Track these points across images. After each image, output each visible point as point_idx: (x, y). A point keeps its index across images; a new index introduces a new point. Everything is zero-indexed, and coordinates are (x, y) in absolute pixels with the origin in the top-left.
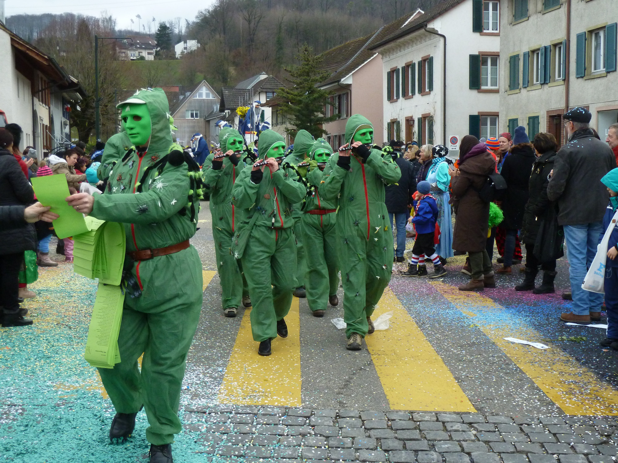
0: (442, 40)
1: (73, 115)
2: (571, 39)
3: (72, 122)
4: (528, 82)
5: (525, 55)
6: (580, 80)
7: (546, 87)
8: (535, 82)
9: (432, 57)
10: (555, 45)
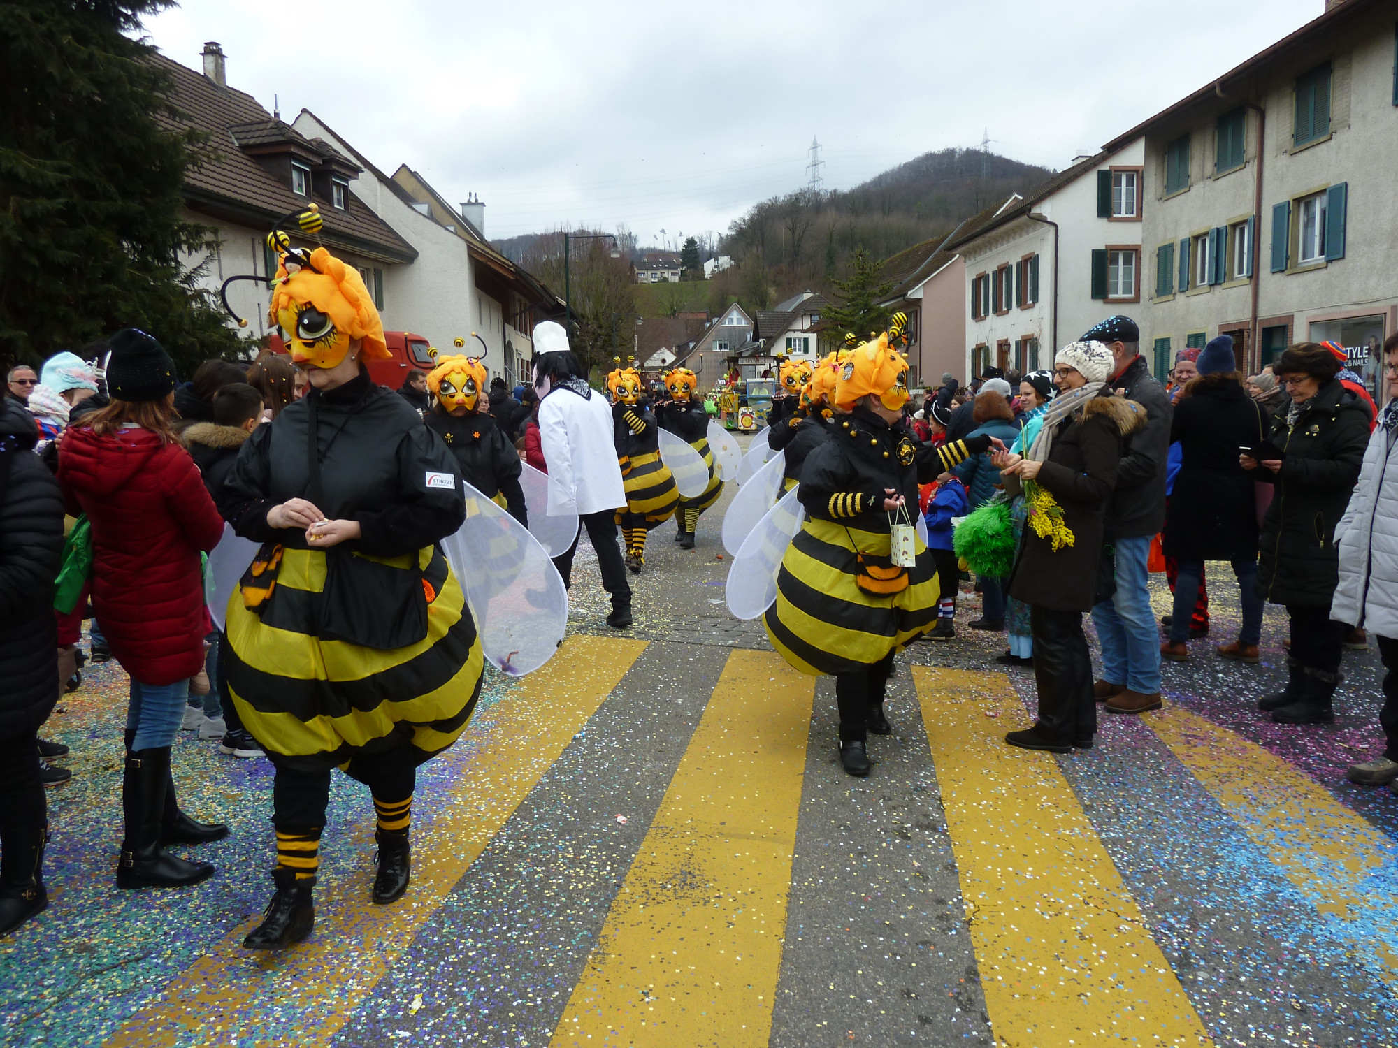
0: (1052, 230)
2: (1263, 214)
4: (1188, 284)
5: (1183, 243)
6: (1278, 276)
7: (1218, 289)
8: (1198, 283)
9: (1038, 255)
10: (1234, 226)
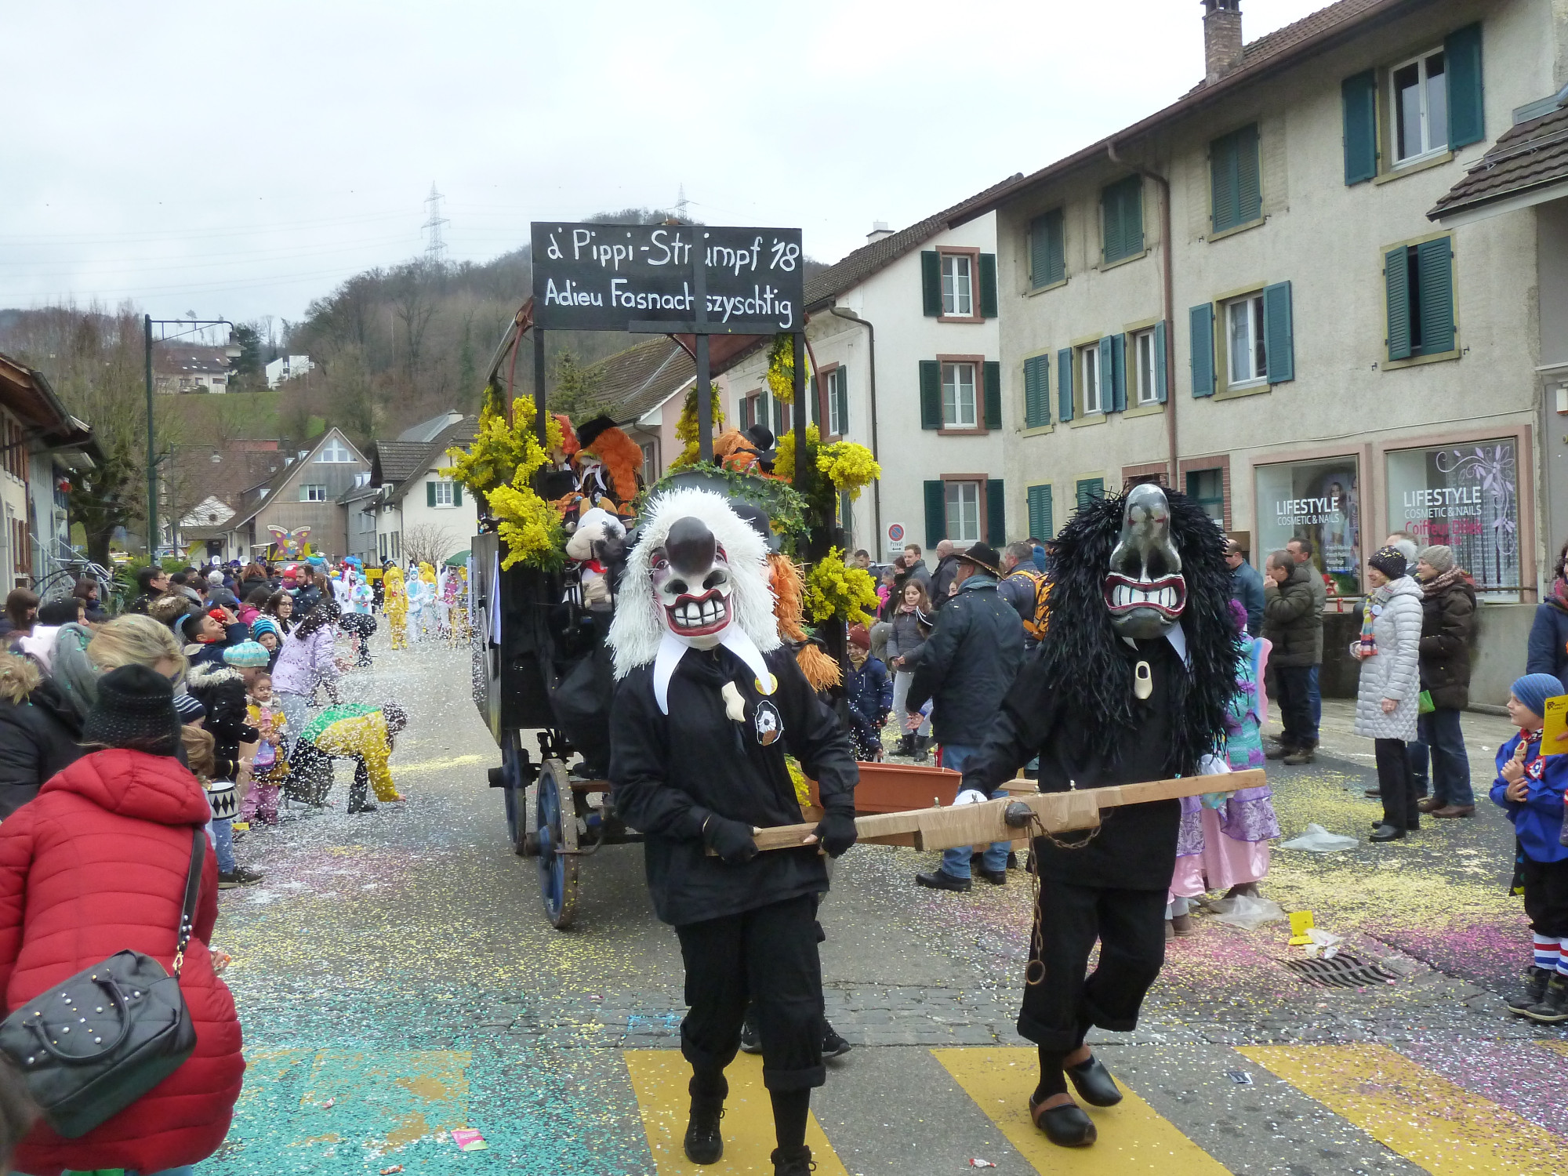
0: (865, 331)
1: (74, 499)
2: (1176, 320)
3: (72, 514)
4: (1073, 411)
5: (1061, 355)
6: (1203, 402)
7: (1117, 419)
8: (1086, 410)
9: (844, 367)
10: (1134, 334)
